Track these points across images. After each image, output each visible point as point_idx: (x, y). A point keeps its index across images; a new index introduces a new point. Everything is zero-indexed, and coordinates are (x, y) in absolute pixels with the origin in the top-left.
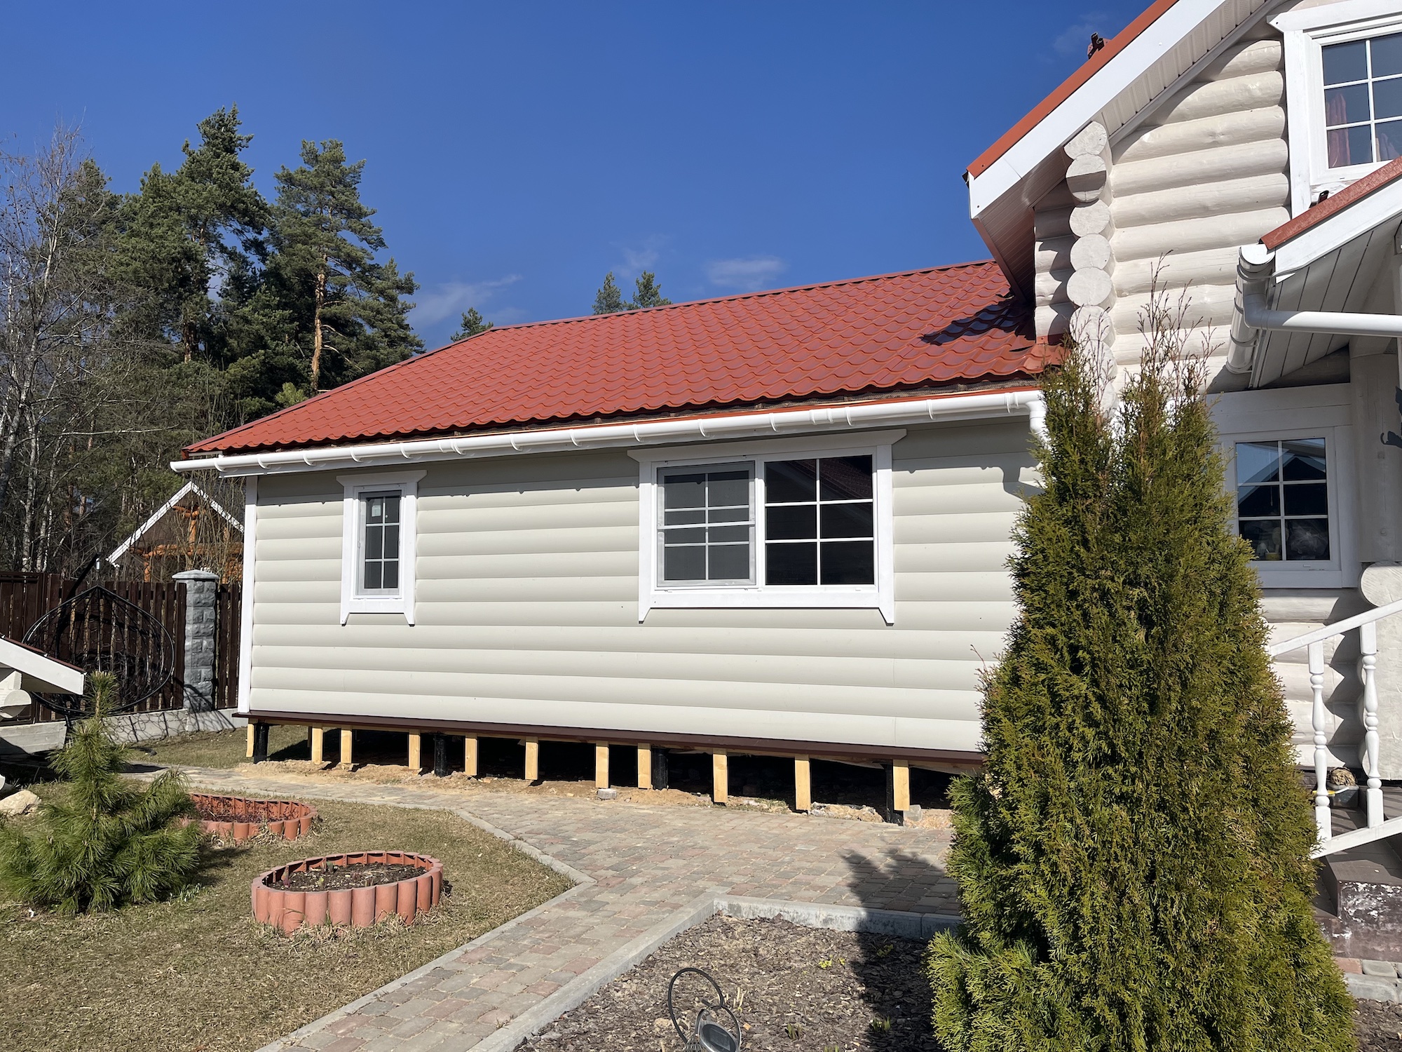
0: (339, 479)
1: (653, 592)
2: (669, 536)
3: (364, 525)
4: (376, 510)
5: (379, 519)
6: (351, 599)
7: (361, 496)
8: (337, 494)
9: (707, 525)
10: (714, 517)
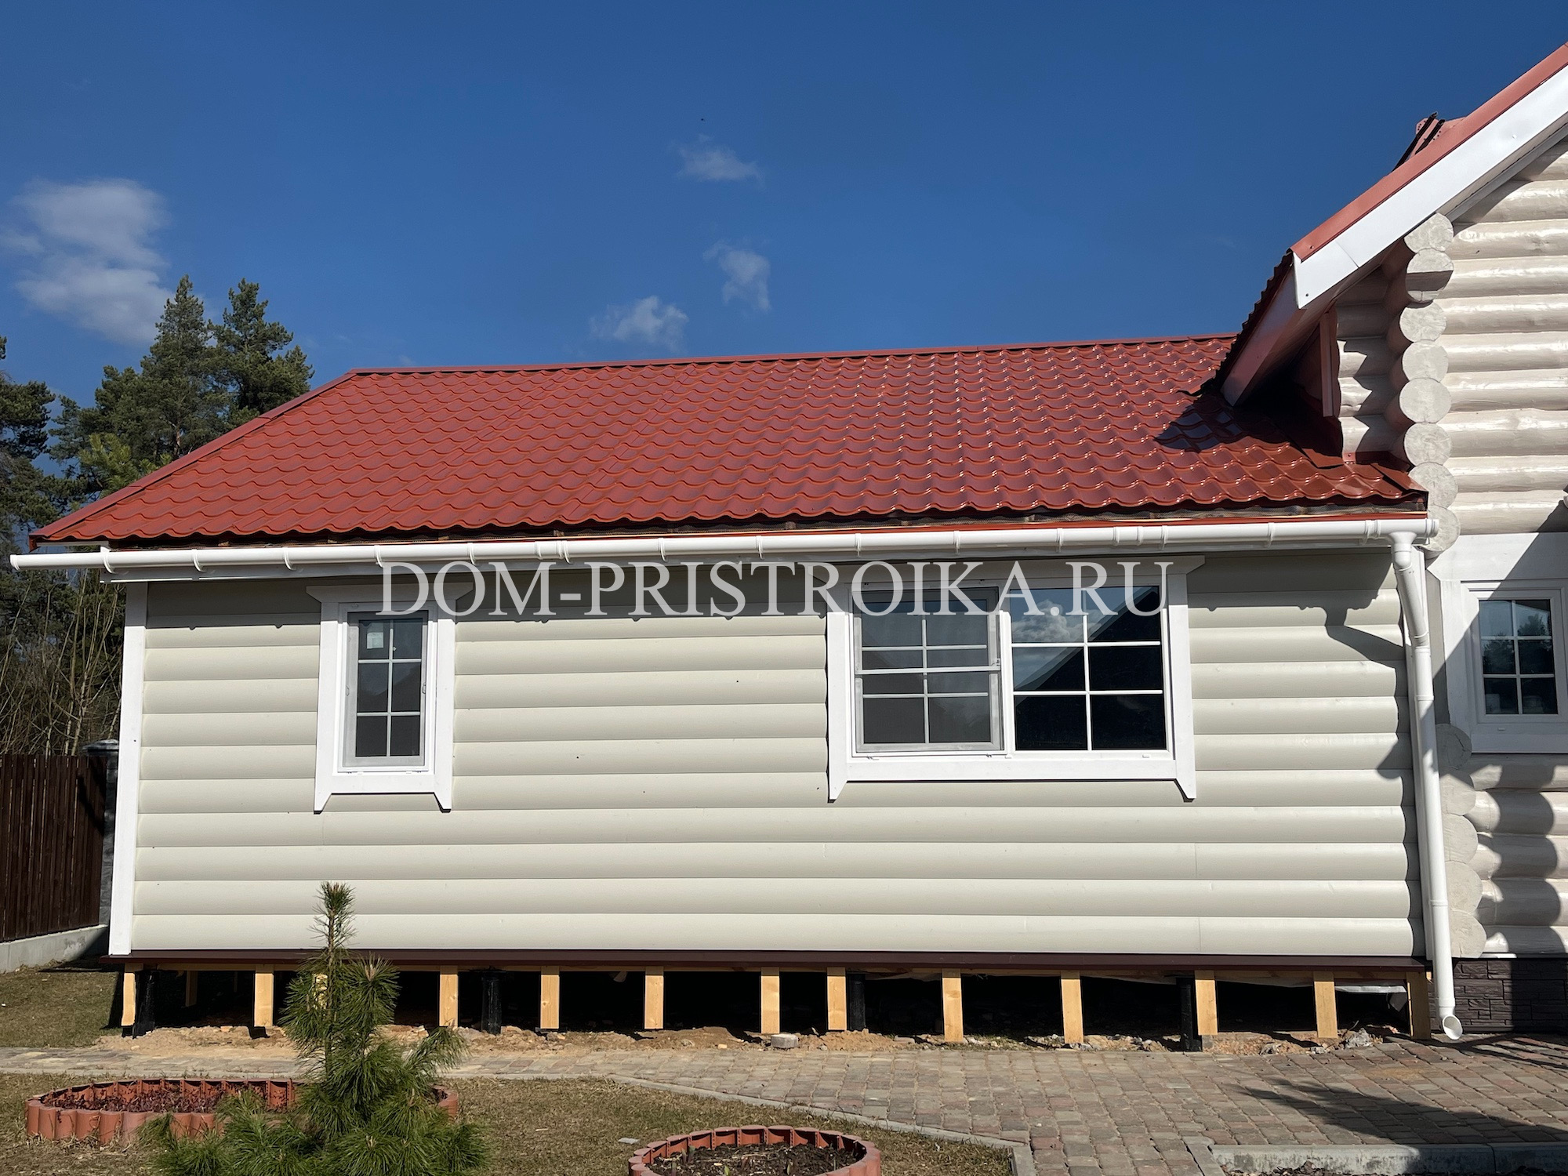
0: (312, 591)
1: (850, 760)
2: (869, 684)
3: (356, 661)
4: (375, 640)
5: (382, 653)
6: (335, 773)
7: (351, 618)
8: (312, 614)
9: (925, 670)
10: (935, 659)
